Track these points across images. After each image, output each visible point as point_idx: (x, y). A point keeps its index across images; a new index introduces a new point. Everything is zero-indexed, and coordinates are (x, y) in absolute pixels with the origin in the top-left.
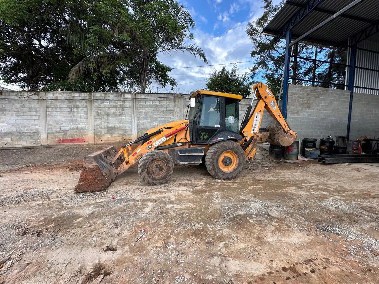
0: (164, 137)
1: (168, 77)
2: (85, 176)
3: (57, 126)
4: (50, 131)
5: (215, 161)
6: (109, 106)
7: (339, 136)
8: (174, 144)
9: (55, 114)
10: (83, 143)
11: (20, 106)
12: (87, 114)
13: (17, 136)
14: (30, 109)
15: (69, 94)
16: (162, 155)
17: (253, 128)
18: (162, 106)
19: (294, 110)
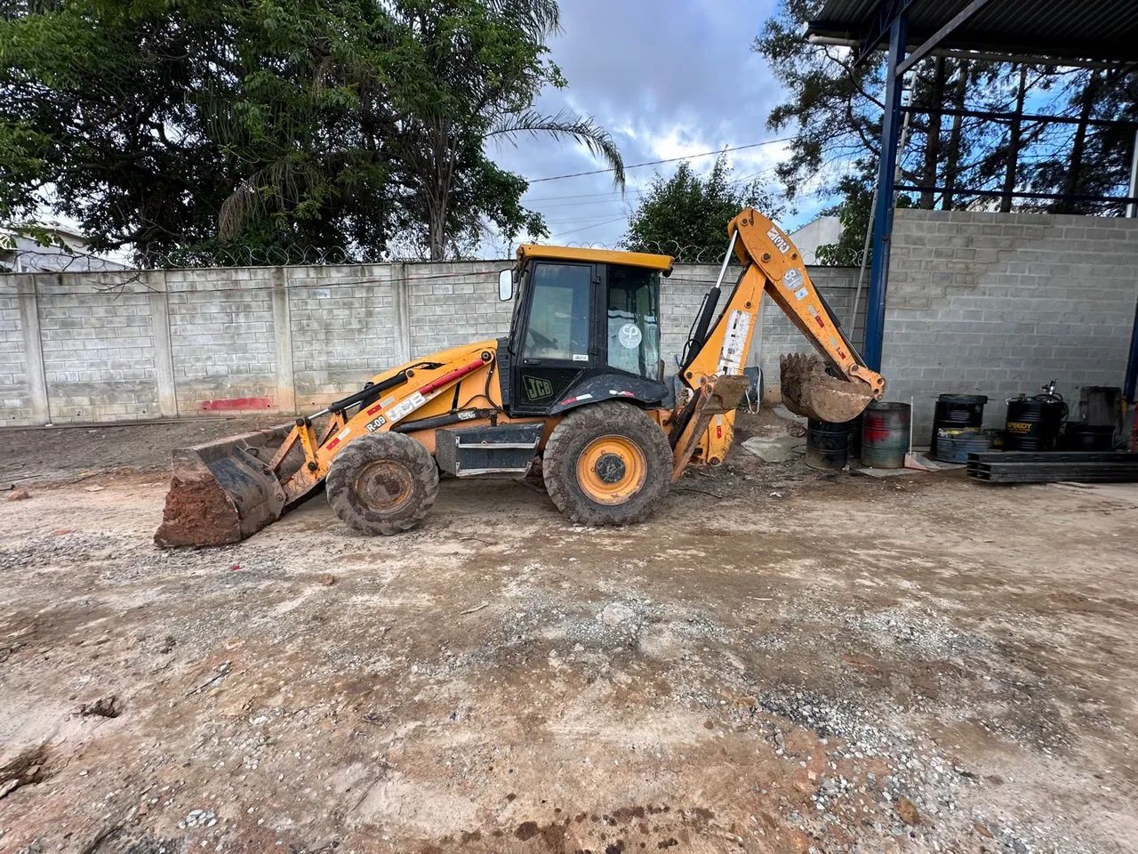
0: (418, 394)
1: (521, 208)
2: (178, 503)
3: (198, 364)
4: (181, 379)
5: (564, 470)
6: (330, 304)
7: (1093, 385)
8: (452, 413)
9: (192, 331)
10: (266, 412)
11: (106, 312)
12: (271, 329)
13: (103, 392)
14: (130, 321)
15: (224, 276)
16: (395, 448)
17: (723, 363)
18: (482, 299)
19: (912, 298)
